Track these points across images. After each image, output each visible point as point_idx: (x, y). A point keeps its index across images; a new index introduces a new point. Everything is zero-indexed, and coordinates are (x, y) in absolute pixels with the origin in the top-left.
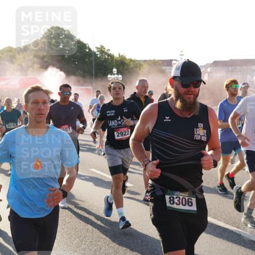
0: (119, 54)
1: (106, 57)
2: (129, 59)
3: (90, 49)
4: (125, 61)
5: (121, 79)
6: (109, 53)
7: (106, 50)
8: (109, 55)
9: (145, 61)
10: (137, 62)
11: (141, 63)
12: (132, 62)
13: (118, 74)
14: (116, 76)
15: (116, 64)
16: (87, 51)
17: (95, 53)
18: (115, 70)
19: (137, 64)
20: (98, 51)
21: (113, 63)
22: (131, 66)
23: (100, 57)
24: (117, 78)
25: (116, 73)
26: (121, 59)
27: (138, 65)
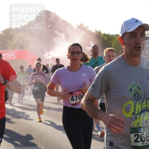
9: (116, 35)
10: (110, 36)
12: (106, 36)
27: (111, 39)
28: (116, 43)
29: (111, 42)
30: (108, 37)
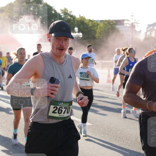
0: (80, 15)
1: (69, 17)
2: (88, 20)
3: (55, 11)
4: (85, 21)
5: (81, 36)
6: (72, 14)
7: (69, 12)
8: (71, 16)
9: (101, 21)
10: (95, 22)
11: (99, 22)
12: (91, 22)
13: (79, 32)
14: (77, 34)
15: (78, 24)
16: (53, 12)
17: (59, 14)
18: (76, 29)
19: (95, 23)
20: (62, 13)
21: (75, 23)
22: (90, 26)
23: (64, 17)
24: (78, 35)
25: (77, 31)
26: (81, 19)
27: (96, 25)
28: (101, 29)
29: (95, 28)
30: (93, 23)
